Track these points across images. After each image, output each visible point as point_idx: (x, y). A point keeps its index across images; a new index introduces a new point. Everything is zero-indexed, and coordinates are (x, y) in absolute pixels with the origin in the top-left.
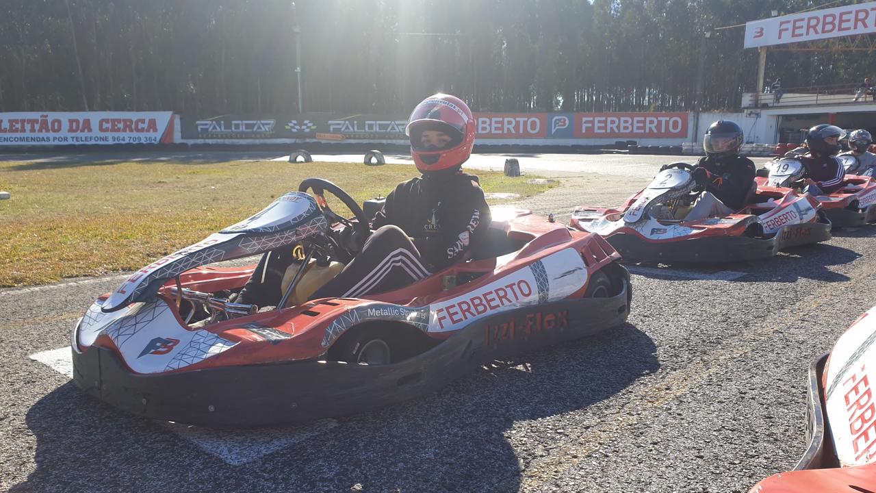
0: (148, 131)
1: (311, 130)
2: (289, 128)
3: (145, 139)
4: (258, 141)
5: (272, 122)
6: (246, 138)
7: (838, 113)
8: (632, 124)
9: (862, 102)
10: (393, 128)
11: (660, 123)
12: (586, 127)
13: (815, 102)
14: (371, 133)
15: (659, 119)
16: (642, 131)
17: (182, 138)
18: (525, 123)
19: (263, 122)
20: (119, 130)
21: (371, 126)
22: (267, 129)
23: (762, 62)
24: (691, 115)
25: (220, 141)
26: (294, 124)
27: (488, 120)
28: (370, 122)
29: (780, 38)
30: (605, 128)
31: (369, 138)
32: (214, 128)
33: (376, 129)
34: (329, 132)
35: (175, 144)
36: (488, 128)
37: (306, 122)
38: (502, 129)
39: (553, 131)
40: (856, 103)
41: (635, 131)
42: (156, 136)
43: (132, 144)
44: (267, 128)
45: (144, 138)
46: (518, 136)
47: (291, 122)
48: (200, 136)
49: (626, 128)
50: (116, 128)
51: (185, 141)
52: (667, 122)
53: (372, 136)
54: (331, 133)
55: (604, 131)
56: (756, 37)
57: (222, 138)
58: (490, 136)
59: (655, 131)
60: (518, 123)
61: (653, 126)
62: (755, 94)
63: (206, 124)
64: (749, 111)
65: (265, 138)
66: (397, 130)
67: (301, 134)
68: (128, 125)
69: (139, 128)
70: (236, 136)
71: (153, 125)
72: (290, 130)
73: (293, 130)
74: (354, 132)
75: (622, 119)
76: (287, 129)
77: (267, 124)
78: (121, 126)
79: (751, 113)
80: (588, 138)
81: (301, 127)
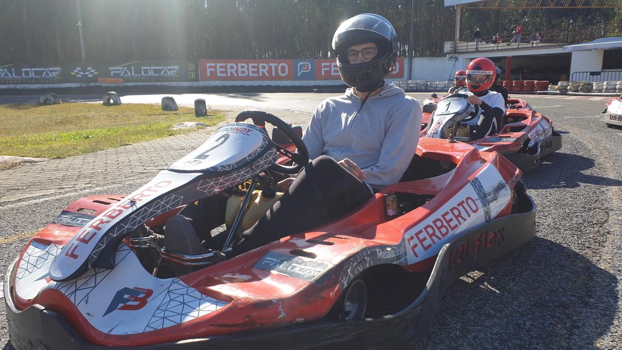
1: (94, 75)
4: (46, 86)
5: (58, 69)
6: (35, 83)
7: (514, 57)
10: (166, 72)
12: (325, 71)
13: (496, 48)
14: (147, 77)
18: (276, 68)
19: (50, 69)
21: (146, 71)
22: (55, 76)
23: (458, 17)
24: (406, 60)
25: (12, 86)
26: (79, 71)
27: (245, 65)
28: (146, 68)
31: (145, 81)
32: (6, 74)
33: (151, 73)
34: (109, 76)
36: (247, 72)
37: (89, 68)
38: (258, 72)
39: (299, 74)
44: (54, 74)
46: (271, 78)
47: (76, 69)
53: (147, 79)
57: (13, 83)
58: (248, 78)
60: (270, 67)
62: (454, 42)
64: (450, 57)
65: (53, 83)
66: (169, 74)
67: (85, 79)
70: (27, 81)
72: (75, 75)
73: (79, 76)
74: (132, 76)
76: (74, 75)
77: (56, 71)
79: (451, 57)
80: (327, 79)
81: (84, 73)
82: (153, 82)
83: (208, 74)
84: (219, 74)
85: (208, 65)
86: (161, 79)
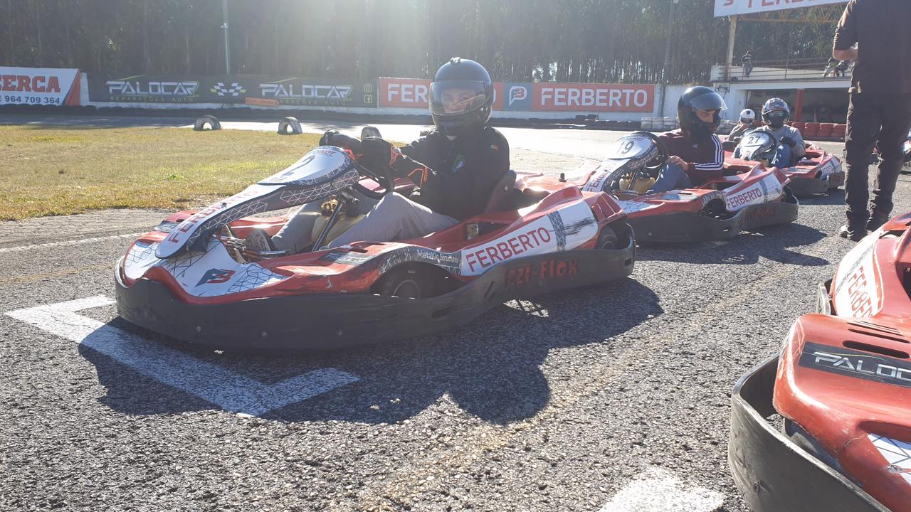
0: (49, 90)
1: (240, 94)
2: (215, 91)
3: (45, 100)
4: (179, 106)
5: (195, 84)
6: (166, 102)
7: (806, 90)
8: (595, 97)
9: (831, 78)
10: (334, 94)
11: (624, 95)
12: (546, 99)
13: (783, 77)
14: (309, 99)
15: (624, 91)
16: (605, 104)
17: (91, 100)
19: (184, 84)
20: (13, 88)
21: (308, 91)
22: (190, 92)
23: (733, 32)
24: (657, 88)
25: (135, 105)
26: (221, 87)
28: (307, 86)
29: (750, 6)
30: (566, 100)
31: (307, 105)
32: (128, 90)
33: (314, 94)
34: (260, 96)
35: (82, 106)
37: (234, 85)
39: (510, 103)
40: (825, 79)
41: (598, 104)
42: (60, 97)
43: (28, 105)
44: (189, 90)
45: (44, 98)
47: (218, 85)
48: (112, 98)
49: (588, 101)
50: (10, 86)
51: (93, 104)
52: (632, 95)
53: (310, 102)
54: (262, 98)
55: (564, 104)
56: (725, 4)
57: (137, 101)
59: (619, 104)
61: (617, 99)
62: (724, 67)
63: (119, 85)
64: (718, 86)
65: (187, 102)
66: (338, 96)
67: (228, 99)
68: (24, 83)
69: (38, 86)
70: (154, 99)
71: (54, 84)
72: (216, 93)
73: (220, 94)
74: (290, 97)
75: (584, 91)
76: (214, 93)
77: (191, 86)
78: (16, 83)
79: (720, 87)
80: (547, 111)
81: (228, 90)
82: (317, 105)
83: (390, 99)
84: (403, 99)
85: (390, 86)
86: (327, 103)
